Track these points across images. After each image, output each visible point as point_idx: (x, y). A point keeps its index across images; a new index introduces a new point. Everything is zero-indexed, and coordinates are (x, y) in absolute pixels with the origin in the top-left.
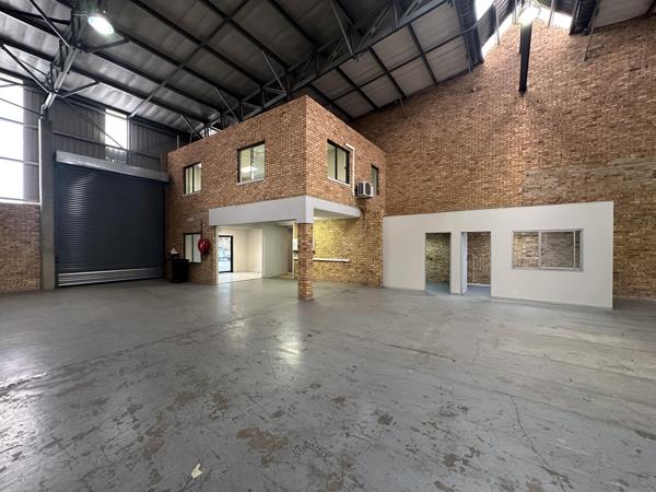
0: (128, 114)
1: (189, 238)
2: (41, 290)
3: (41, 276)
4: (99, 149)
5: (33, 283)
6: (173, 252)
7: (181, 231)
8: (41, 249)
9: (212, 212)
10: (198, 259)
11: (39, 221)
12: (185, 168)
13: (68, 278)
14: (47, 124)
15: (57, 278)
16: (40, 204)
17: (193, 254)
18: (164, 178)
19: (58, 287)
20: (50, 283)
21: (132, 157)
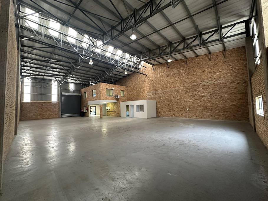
0: (74, 83)
1: (85, 107)
2: (59, 117)
3: (59, 115)
4: (68, 91)
5: (58, 116)
6: (82, 110)
7: (83, 106)
8: (59, 110)
9: (88, 102)
10: (86, 112)
11: (59, 105)
12: (84, 93)
13: (63, 116)
14: (60, 88)
15: (61, 115)
16: (59, 102)
17: (85, 111)
18: (80, 95)
19: (61, 117)
20: (60, 117)
21: (74, 91)
